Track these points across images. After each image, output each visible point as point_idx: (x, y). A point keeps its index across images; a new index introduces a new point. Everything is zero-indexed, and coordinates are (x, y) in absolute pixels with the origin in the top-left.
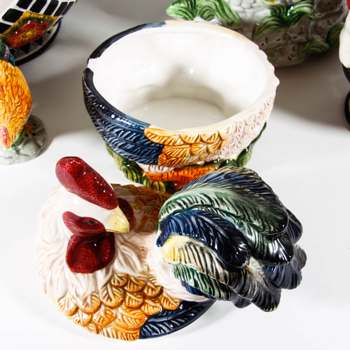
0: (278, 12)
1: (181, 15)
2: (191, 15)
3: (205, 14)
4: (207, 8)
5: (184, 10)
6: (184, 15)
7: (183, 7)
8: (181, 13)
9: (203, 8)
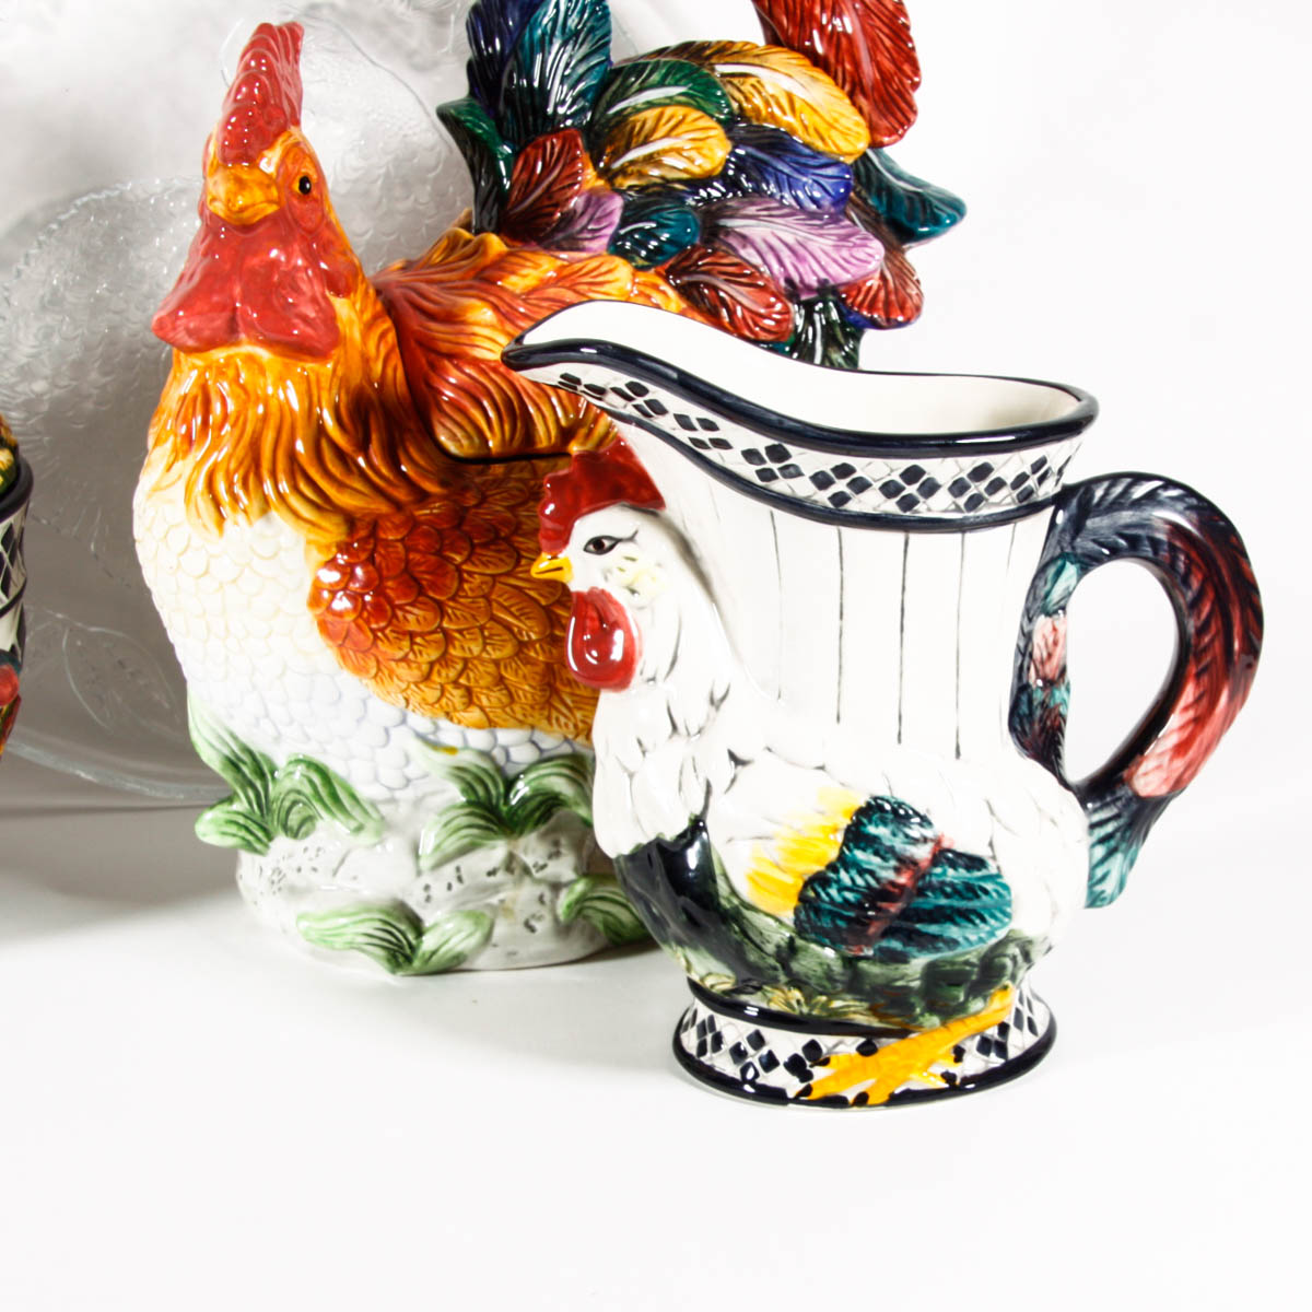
0: (481, 791)
1: (234, 835)
2: (260, 834)
3: (291, 817)
4: (292, 797)
5: (241, 820)
6: (243, 833)
7: (238, 813)
8: (233, 829)
9: (283, 800)
